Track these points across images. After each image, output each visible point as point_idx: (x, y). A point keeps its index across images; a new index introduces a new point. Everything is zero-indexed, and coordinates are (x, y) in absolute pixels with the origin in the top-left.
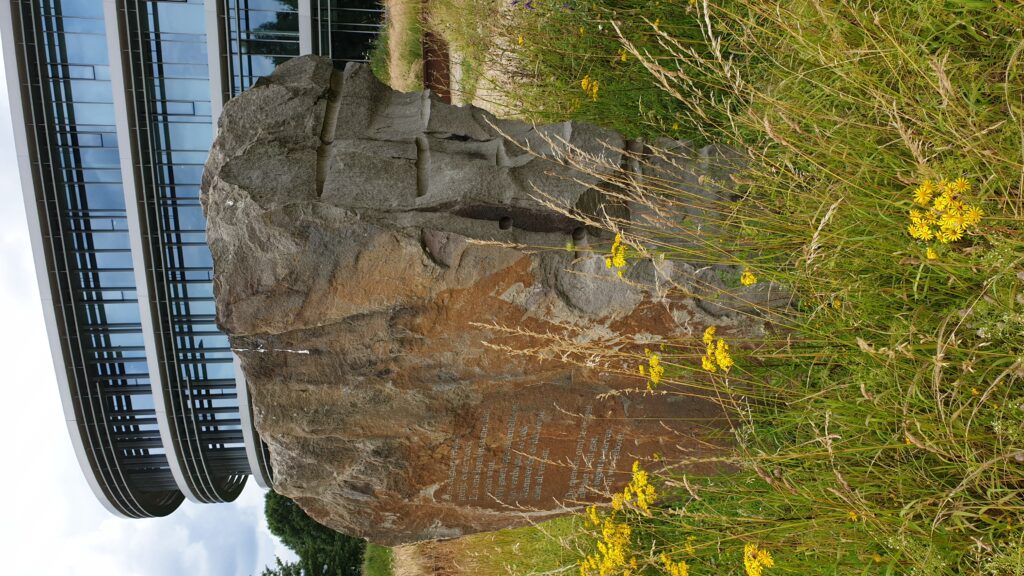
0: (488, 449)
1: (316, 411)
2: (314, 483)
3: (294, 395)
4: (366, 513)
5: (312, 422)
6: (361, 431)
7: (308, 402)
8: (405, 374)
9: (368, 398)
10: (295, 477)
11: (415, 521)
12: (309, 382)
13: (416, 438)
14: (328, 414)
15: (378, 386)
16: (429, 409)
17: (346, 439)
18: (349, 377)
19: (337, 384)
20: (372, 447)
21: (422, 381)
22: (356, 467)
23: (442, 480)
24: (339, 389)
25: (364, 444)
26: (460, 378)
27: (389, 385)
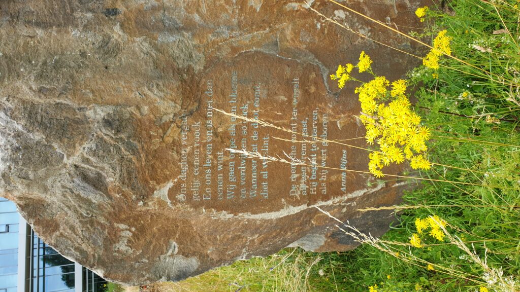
0: (216, 134)
1: (45, 63)
2: (41, 172)
3: (21, 42)
4: (99, 223)
5: (40, 77)
6: (91, 96)
7: (36, 51)
8: (132, 17)
9: (97, 45)
10: (21, 163)
11: (151, 242)
12: (38, 25)
13: (146, 108)
14: (57, 66)
15: (107, 30)
16: (156, 66)
17: (76, 106)
18: (78, 14)
19: (66, 25)
20: (103, 114)
21: (147, 28)
22: (86, 145)
23: (175, 177)
24: (67, 32)
25: (95, 112)
26: (183, 28)
27: (117, 28)
